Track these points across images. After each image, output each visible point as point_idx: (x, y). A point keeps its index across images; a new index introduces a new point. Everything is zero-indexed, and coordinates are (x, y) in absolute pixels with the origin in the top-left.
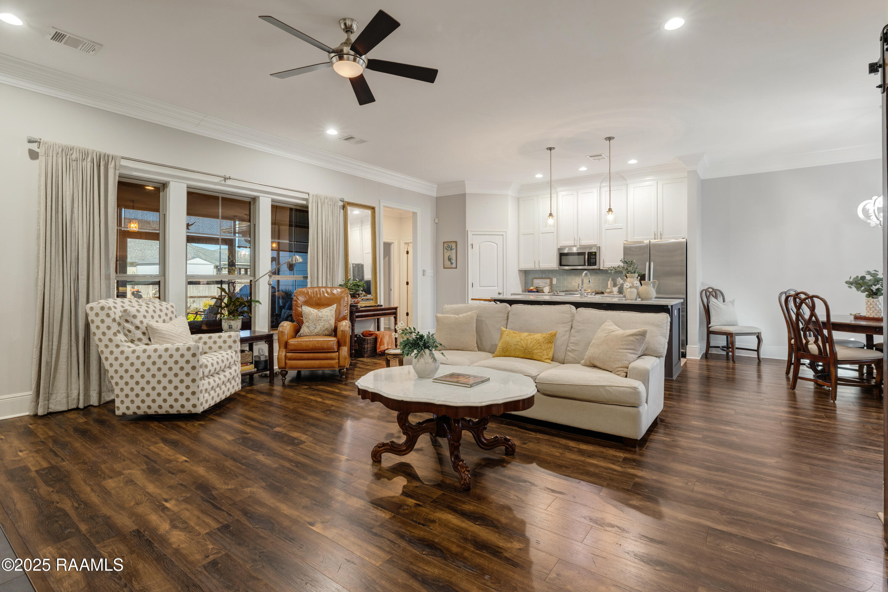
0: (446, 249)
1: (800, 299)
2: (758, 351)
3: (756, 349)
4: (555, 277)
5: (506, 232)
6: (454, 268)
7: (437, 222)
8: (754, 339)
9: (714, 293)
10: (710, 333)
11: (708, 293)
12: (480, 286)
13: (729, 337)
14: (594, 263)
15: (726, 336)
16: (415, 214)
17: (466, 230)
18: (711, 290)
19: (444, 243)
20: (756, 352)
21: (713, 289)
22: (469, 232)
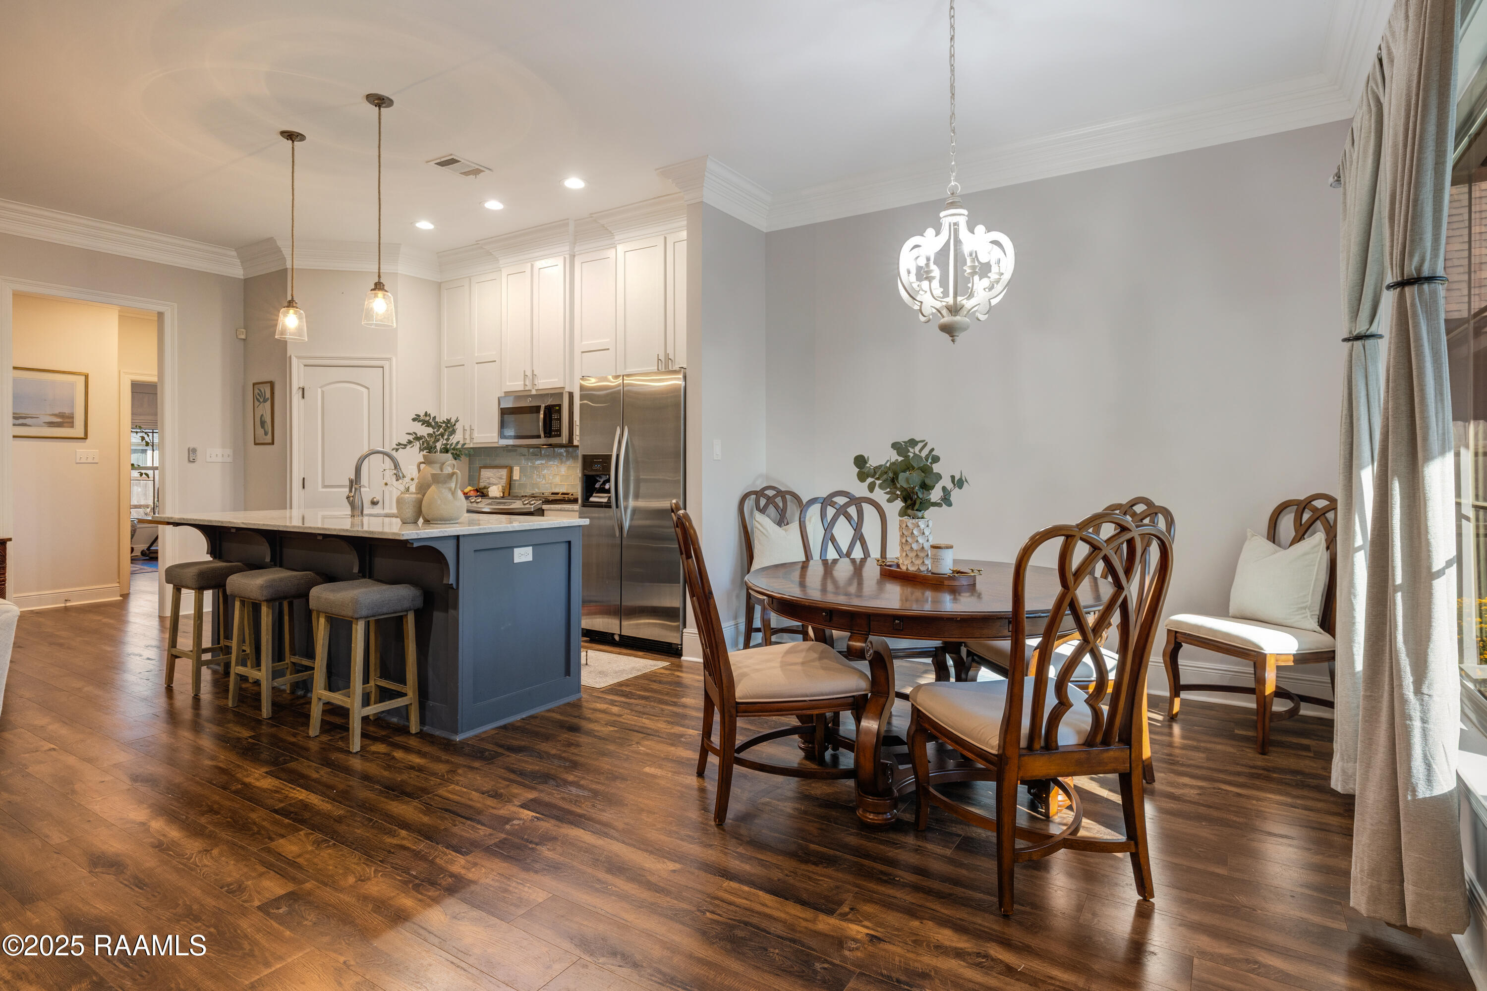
0: (258, 400)
4: (518, 464)
5: (389, 359)
6: (269, 444)
7: (243, 337)
9: (779, 500)
11: (763, 501)
12: (325, 486)
14: (557, 431)
16: (160, 315)
17: (288, 356)
18: (770, 493)
19: (254, 384)
21: (778, 491)
22: (294, 361)
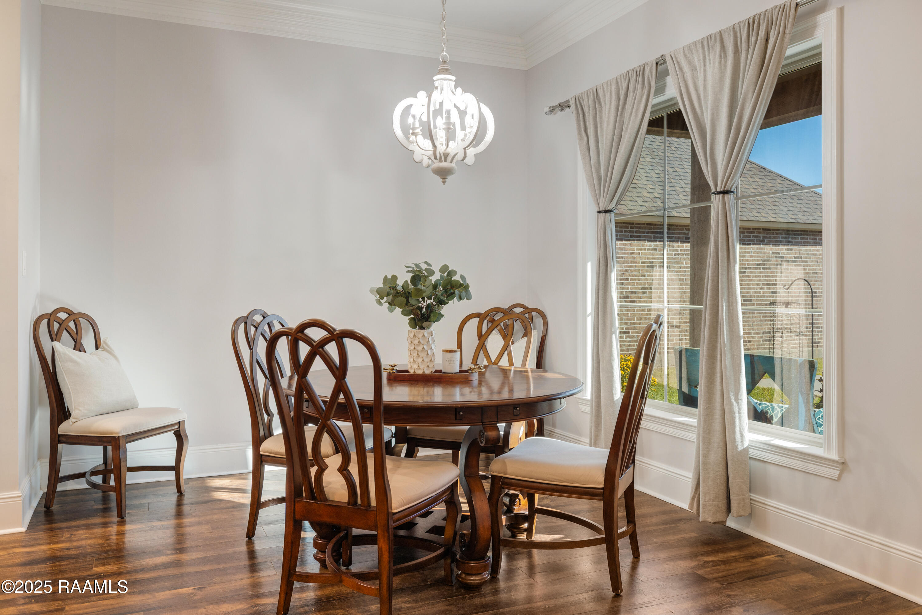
1: (308, 341)
2: (176, 468)
3: (173, 464)
8: (170, 439)
9: (72, 324)
10: (60, 442)
11: (56, 326)
13: (110, 448)
15: (101, 448)
18: (63, 316)
20: (173, 473)
21: (70, 313)
